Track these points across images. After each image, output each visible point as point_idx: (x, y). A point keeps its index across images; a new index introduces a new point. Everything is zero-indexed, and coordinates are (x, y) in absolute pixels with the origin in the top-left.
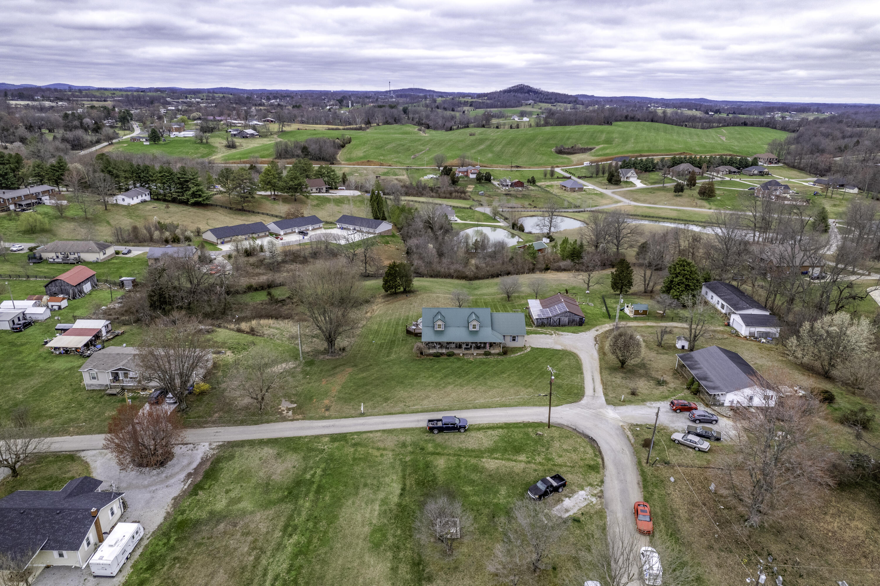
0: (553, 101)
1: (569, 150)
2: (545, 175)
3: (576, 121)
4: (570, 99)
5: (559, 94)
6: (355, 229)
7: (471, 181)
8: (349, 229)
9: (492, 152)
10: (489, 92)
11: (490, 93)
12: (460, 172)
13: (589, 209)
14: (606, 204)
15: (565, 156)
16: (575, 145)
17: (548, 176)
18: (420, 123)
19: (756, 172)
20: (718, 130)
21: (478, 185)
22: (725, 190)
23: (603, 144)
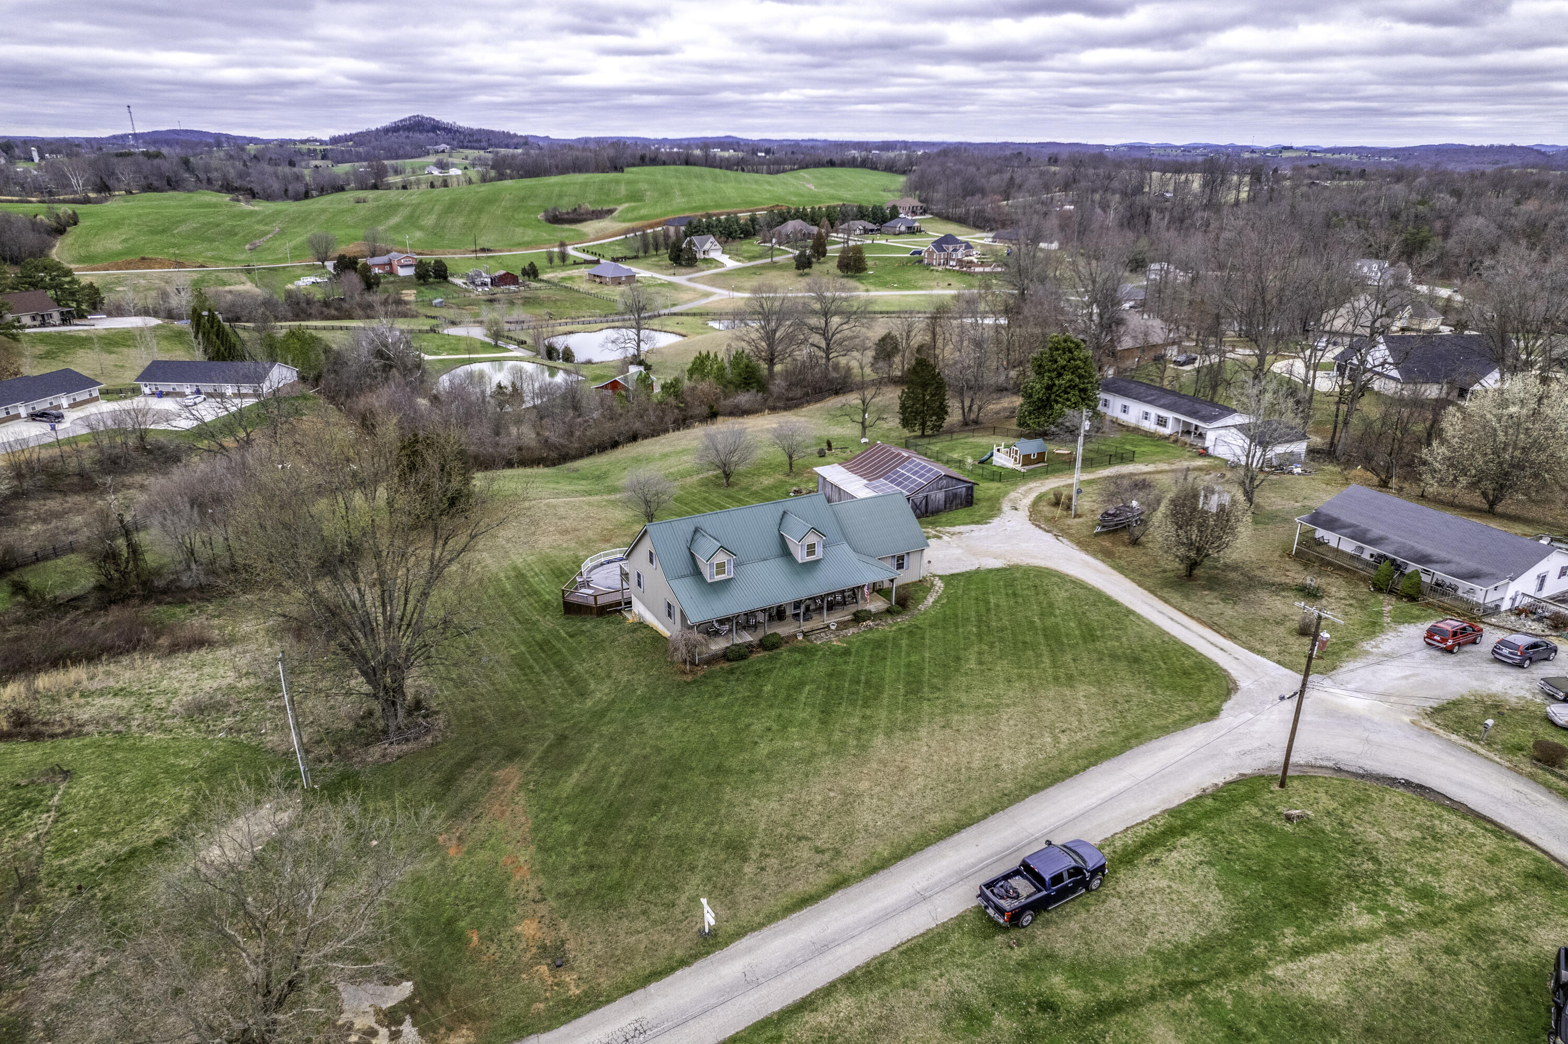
0: (484, 144)
1: (571, 216)
2: (551, 260)
3: (557, 167)
4: (515, 141)
5: (492, 132)
6: (198, 392)
7: (405, 283)
8: (182, 395)
9: (421, 228)
11: (357, 135)
12: (375, 266)
13: (666, 311)
14: (691, 301)
15: (566, 226)
16: (580, 206)
17: (556, 261)
18: (228, 188)
19: (903, 228)
21: (422, 288)
22: (878, 258)
23: (627, 201)
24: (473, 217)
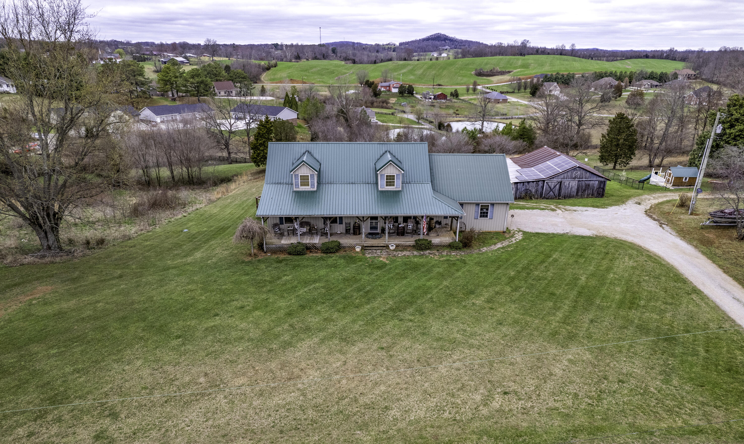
1: (488, 73)
2: (468, 91)
3: (491, 53)
6: (251, 118)
7: (394, 95)
8: (245, 118)
9: (414, 75)
10: (410, 40)
12: (382, 87)
13: (517, 117)
14: (533, 113)
15: (485, 78)
16: (494, 68)
17: (471, 91)
18: (346, 60)
20: (622, 61)
21: (400, 98)
23: (519, 68)
24: (441, 70)
